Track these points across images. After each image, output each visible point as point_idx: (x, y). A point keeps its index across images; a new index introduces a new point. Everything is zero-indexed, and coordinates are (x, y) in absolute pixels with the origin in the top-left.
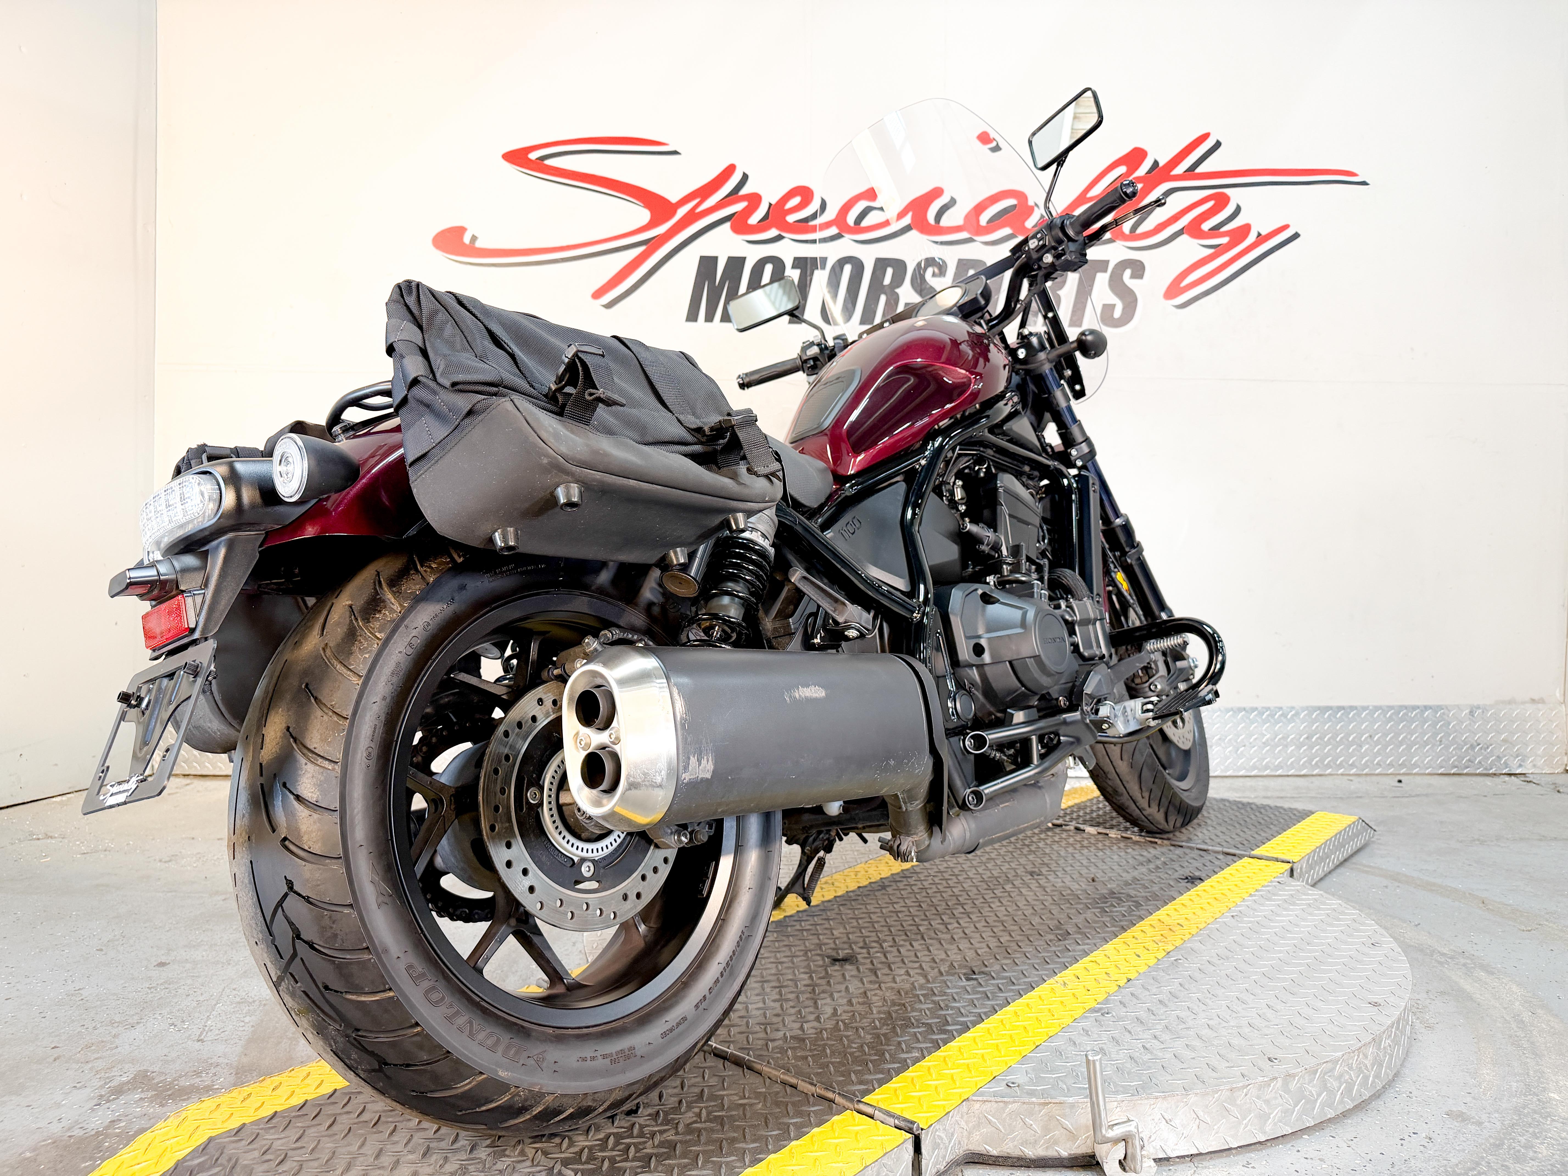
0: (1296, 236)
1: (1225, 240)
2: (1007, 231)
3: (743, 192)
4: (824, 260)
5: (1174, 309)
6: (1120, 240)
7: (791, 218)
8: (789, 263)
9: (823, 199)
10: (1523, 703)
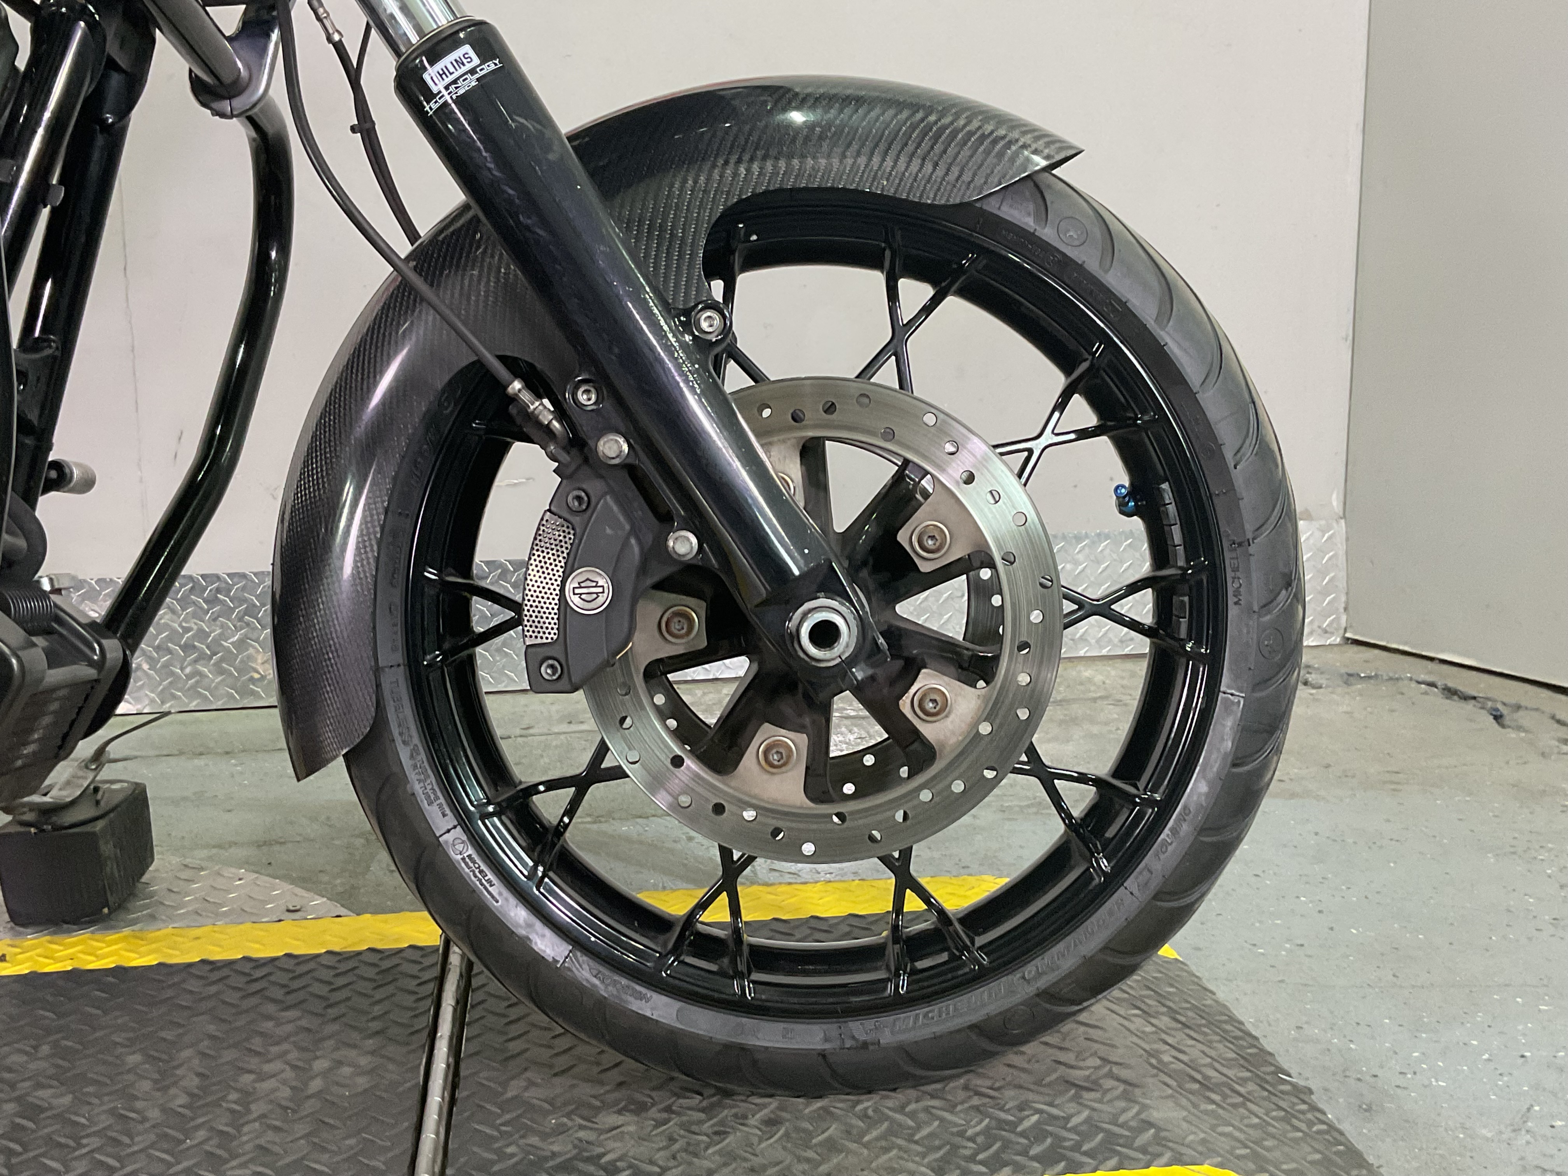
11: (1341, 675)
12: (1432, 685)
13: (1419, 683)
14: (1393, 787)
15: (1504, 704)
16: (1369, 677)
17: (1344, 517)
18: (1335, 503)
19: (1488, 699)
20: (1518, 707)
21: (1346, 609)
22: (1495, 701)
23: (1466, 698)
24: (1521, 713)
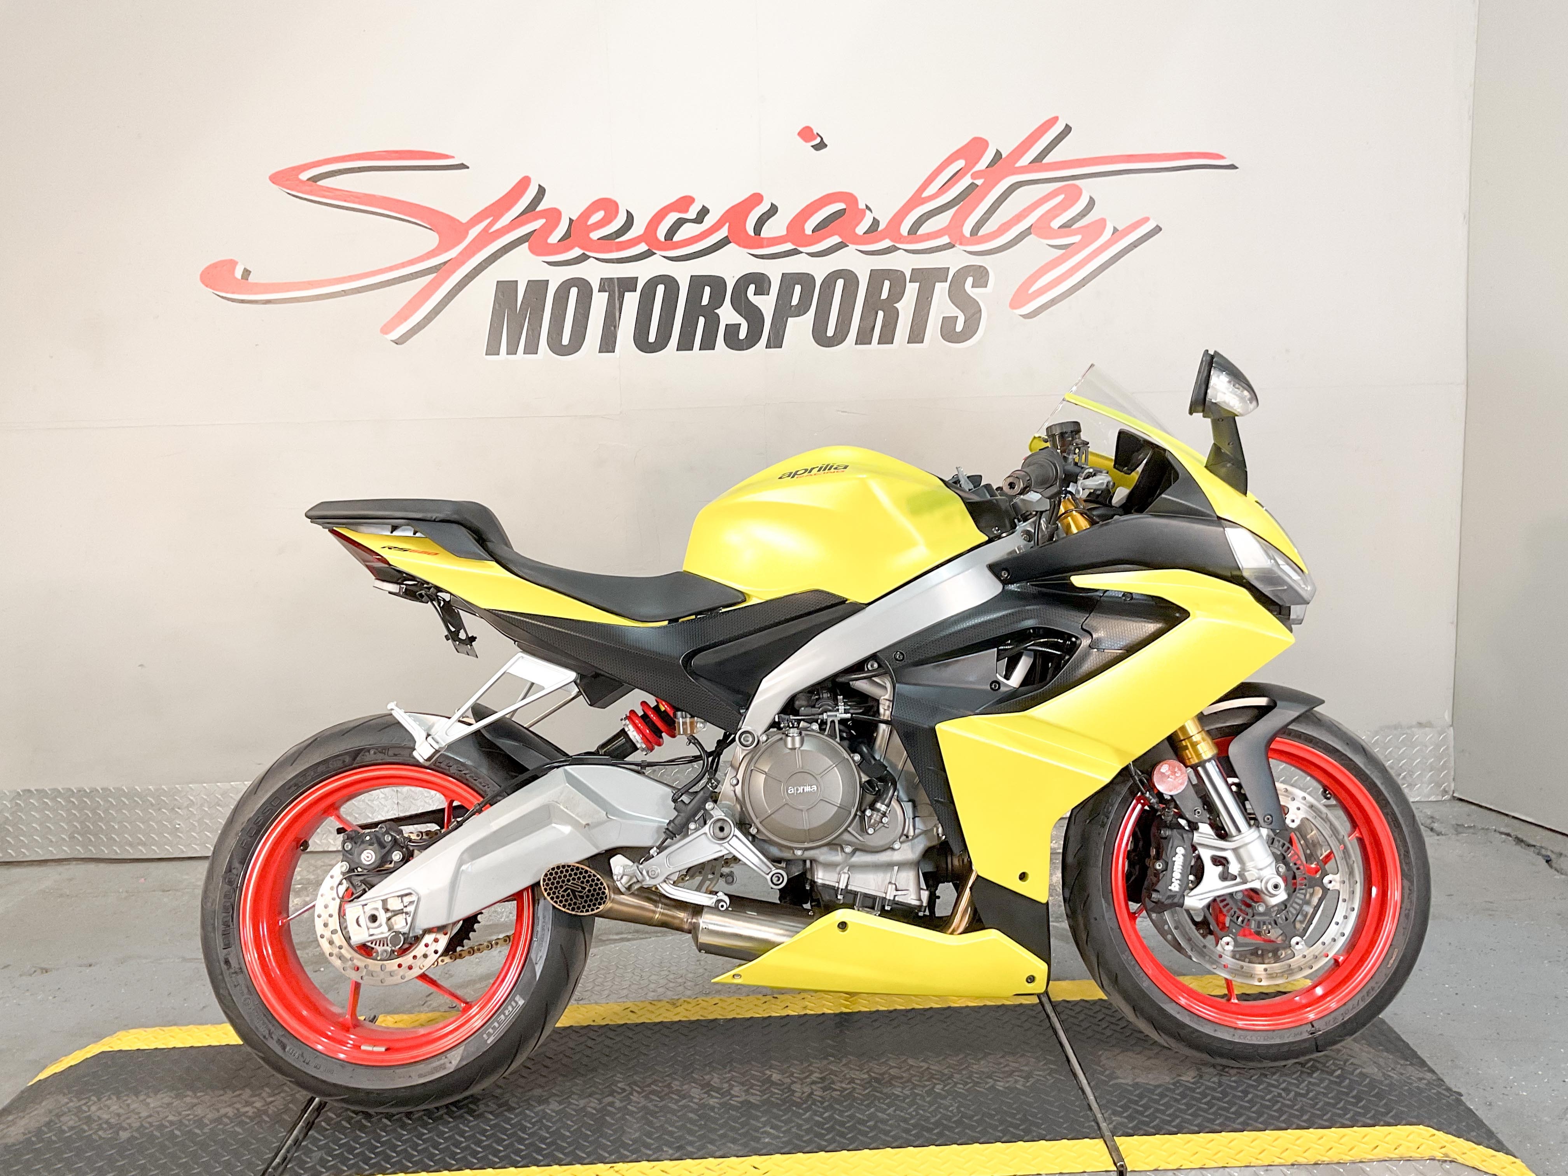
0: (1158, 229)
1: (1076, 239)
2: (835, 240)
3: (539, 208)
4: (635, 280)
5: (1021, 318)
6: (961, 244)
7: (595, 235)
8: (595, 286)
9: (627, 211)
10: (1410, 727)
11: (1453, 826)
12: (1508, 835)
13: (1501, 833)
14: (1490, 912)
15: (1552, 852)
16: (1470, 827)
17: (1452, 725)
18: (1446, 717)
19: (1542, 847)
20: (1561, 854)
21: (1454, 779)
22: (1546, 849)
23: (1529, 845)
24: (1562, 859)
